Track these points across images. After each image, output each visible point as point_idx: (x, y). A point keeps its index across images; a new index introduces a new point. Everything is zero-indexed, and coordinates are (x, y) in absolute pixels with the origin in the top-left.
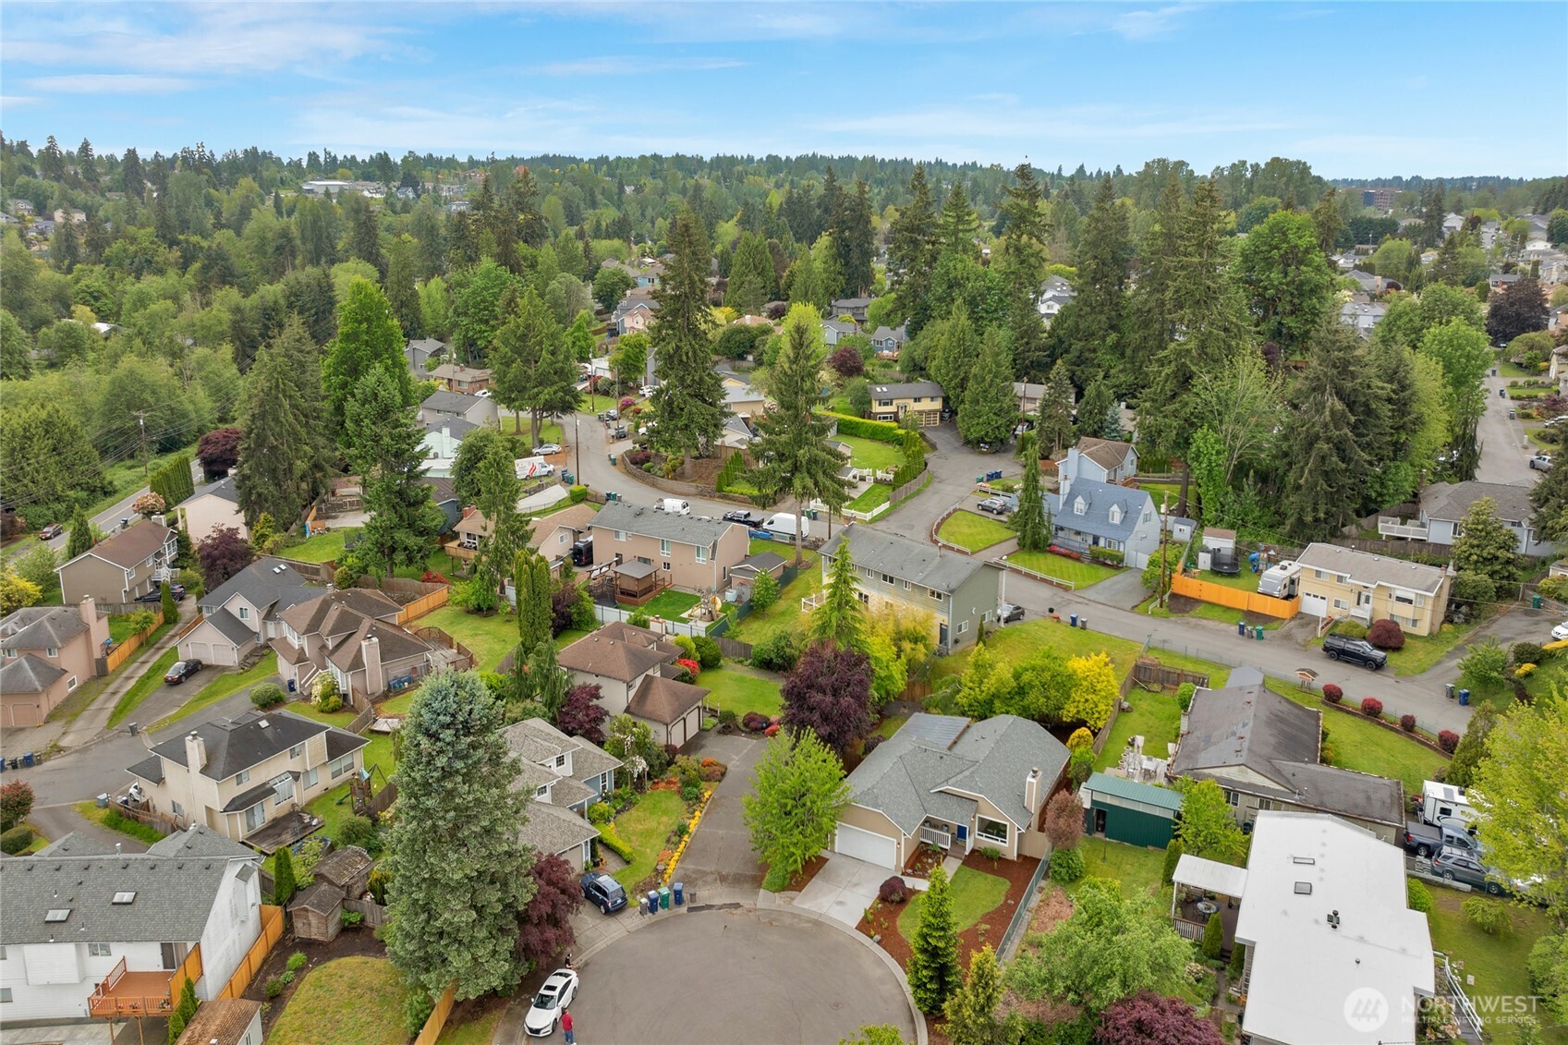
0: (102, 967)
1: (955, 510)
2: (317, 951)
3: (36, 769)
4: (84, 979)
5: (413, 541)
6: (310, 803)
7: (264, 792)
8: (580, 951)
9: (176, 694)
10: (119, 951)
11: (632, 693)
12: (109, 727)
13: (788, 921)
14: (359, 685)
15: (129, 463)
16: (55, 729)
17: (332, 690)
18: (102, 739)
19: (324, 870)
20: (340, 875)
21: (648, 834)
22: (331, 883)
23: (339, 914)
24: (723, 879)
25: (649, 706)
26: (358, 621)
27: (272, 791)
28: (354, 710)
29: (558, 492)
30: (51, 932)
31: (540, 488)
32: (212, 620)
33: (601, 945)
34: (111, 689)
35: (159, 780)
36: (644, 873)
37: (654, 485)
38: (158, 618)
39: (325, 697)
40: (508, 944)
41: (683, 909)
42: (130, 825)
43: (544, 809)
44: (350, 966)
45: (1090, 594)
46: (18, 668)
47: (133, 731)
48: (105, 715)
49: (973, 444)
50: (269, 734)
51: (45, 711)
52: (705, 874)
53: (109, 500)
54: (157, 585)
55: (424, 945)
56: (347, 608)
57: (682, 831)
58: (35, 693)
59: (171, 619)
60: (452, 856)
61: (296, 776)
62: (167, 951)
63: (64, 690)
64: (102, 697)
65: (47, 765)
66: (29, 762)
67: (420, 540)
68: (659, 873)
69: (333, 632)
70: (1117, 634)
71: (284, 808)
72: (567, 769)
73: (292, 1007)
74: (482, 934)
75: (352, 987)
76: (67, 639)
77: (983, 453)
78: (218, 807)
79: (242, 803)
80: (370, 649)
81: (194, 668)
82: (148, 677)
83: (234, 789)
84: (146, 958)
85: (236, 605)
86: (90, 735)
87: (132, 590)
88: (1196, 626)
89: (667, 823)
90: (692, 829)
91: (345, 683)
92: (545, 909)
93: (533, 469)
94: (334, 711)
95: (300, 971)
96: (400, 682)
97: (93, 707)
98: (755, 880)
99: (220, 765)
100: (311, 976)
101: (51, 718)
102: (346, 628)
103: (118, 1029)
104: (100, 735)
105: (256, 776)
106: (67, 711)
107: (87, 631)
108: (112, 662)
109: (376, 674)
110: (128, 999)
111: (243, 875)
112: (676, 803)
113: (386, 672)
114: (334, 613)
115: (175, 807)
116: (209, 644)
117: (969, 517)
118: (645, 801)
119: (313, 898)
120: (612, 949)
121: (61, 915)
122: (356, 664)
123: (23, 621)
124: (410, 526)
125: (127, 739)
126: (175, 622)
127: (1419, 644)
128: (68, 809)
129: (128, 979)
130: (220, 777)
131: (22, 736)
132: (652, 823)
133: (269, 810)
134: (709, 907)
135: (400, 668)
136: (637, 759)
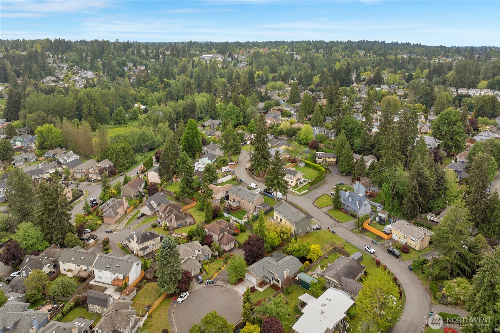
0: (114, 276)
1: (324, 194)
2: (149, 280)
3: (112, 233)
4: (112, 278)
5: (190, 191)
6: (156, 250)
7: (147, 247)
8: (192, 289)
9: (138, 221)
10: (117, 274)
11: (220, 237)
12: (125, 226)
13: (231, 291)
14: (171, 225)
15: (141, 154)
16: (116, 225)
17: (166, 226)
18: (124, 229)
19: (152, 266)
20: (155, 267)
21: (213, 268)
22: (153, 268)
23: (153, 274)
24: (223, 280)
25: (222, 241)
26: (173, 211)
27: (148, 247)
28: (170, 230)
29: (230, 177)
30: (107, 269)
31: (226, 175)
32: (147, 205)
33: (196, 289)
34: (127, 218)
35: (130, 242)
36: (209, 276)
37: (253, 178)
38: (138, 202)
39: (164, 227)
40: (176, 286)
41: (213, 285)
42: (124, 249)
43: (192, 261)
44: (153, 284)
45: (343, 225)
46: (111, 211)
47: (129, 228)
48: (125, 223)
49: (341, 173)
50: (149, 236)
51: (115, 221)
52: (220, 278)
53: (136, 165)
54: (140, 192)
55: (161, 283)
56: (172, 208)
57: (220, 269)
58: (113, 217)
59: (141, 202)
60: (166, 269)
61: (153, 245)
62: (124, 276)
63: (118, 217)
64: (125, 219)
65: (114, 233)
66: (111, 232)
67: (191, 191)
68: (212, 277)
69: (167, 213)
70: (342, 237)
71: (151, 251)
72: (200, 253)
73: (142, 290)
74: (171, 283)
75: (152, 288)
76: (120, 206)
77: (343, 175)
78: (138, 250)
79: (143, 249)
80: (173, 218)
81: (143, 215)
82: (134, 216)
83: (141, 246)
84: (121, 277)
85: (152, 202)
86: (122, 228)
87: (134, 194)
88: (363, 238)
89: (217, 266)
90: (222, 269)
91: (168, 225)
92: (183, 281)
93: (226, 170)
94: (166, 230)
95: (145, 283)
96: (180, 225)
97: (123, 221)
98: (228, 282)
99: (139, 242)
100: (146, 285)
101: (116, 223)
102: (170, 212)
103: (116, 287)
104: (123, 228)
105: (146, 244)
106: (118, 221)
107: (123, 204)
108: (128, 212)
109: (174, 223)
110: (117, 283)
111: (138, 265)
112: (222, 263)
113: (177, 223)
114: (168, 209)
115: (132, 247)
116: (145, 210)
117: (327, 196)
118: (216, 261)
119: (149, 271)
120: (197, 290)
121: (109, 266)
122: (171, 221)
123: (113, 201)
124: (190, 187)
125: (128, 230)
126: (142, 202)
127: (414, 252)
128: (116, 243)
129: (118, 279)
130: (139, 244)
131: (111, 225)
132: (215, 266)
133: (148, 251)
134: (218, 285)
135: (180, 222)
136: (216, 252)
